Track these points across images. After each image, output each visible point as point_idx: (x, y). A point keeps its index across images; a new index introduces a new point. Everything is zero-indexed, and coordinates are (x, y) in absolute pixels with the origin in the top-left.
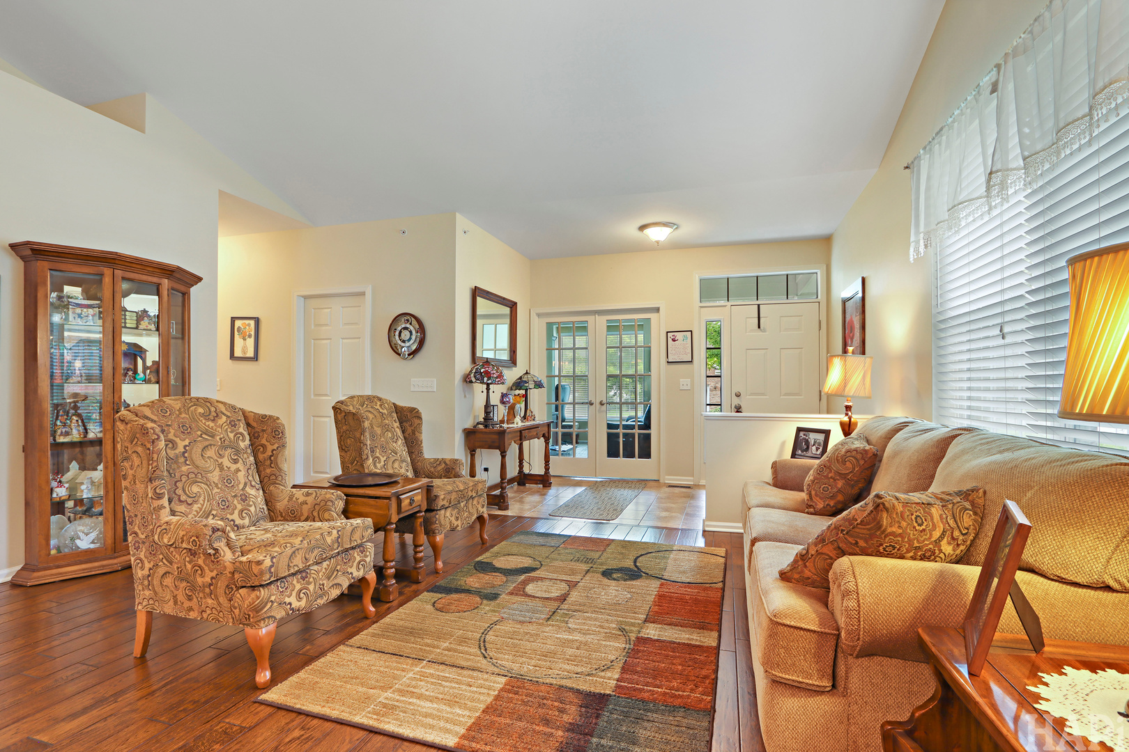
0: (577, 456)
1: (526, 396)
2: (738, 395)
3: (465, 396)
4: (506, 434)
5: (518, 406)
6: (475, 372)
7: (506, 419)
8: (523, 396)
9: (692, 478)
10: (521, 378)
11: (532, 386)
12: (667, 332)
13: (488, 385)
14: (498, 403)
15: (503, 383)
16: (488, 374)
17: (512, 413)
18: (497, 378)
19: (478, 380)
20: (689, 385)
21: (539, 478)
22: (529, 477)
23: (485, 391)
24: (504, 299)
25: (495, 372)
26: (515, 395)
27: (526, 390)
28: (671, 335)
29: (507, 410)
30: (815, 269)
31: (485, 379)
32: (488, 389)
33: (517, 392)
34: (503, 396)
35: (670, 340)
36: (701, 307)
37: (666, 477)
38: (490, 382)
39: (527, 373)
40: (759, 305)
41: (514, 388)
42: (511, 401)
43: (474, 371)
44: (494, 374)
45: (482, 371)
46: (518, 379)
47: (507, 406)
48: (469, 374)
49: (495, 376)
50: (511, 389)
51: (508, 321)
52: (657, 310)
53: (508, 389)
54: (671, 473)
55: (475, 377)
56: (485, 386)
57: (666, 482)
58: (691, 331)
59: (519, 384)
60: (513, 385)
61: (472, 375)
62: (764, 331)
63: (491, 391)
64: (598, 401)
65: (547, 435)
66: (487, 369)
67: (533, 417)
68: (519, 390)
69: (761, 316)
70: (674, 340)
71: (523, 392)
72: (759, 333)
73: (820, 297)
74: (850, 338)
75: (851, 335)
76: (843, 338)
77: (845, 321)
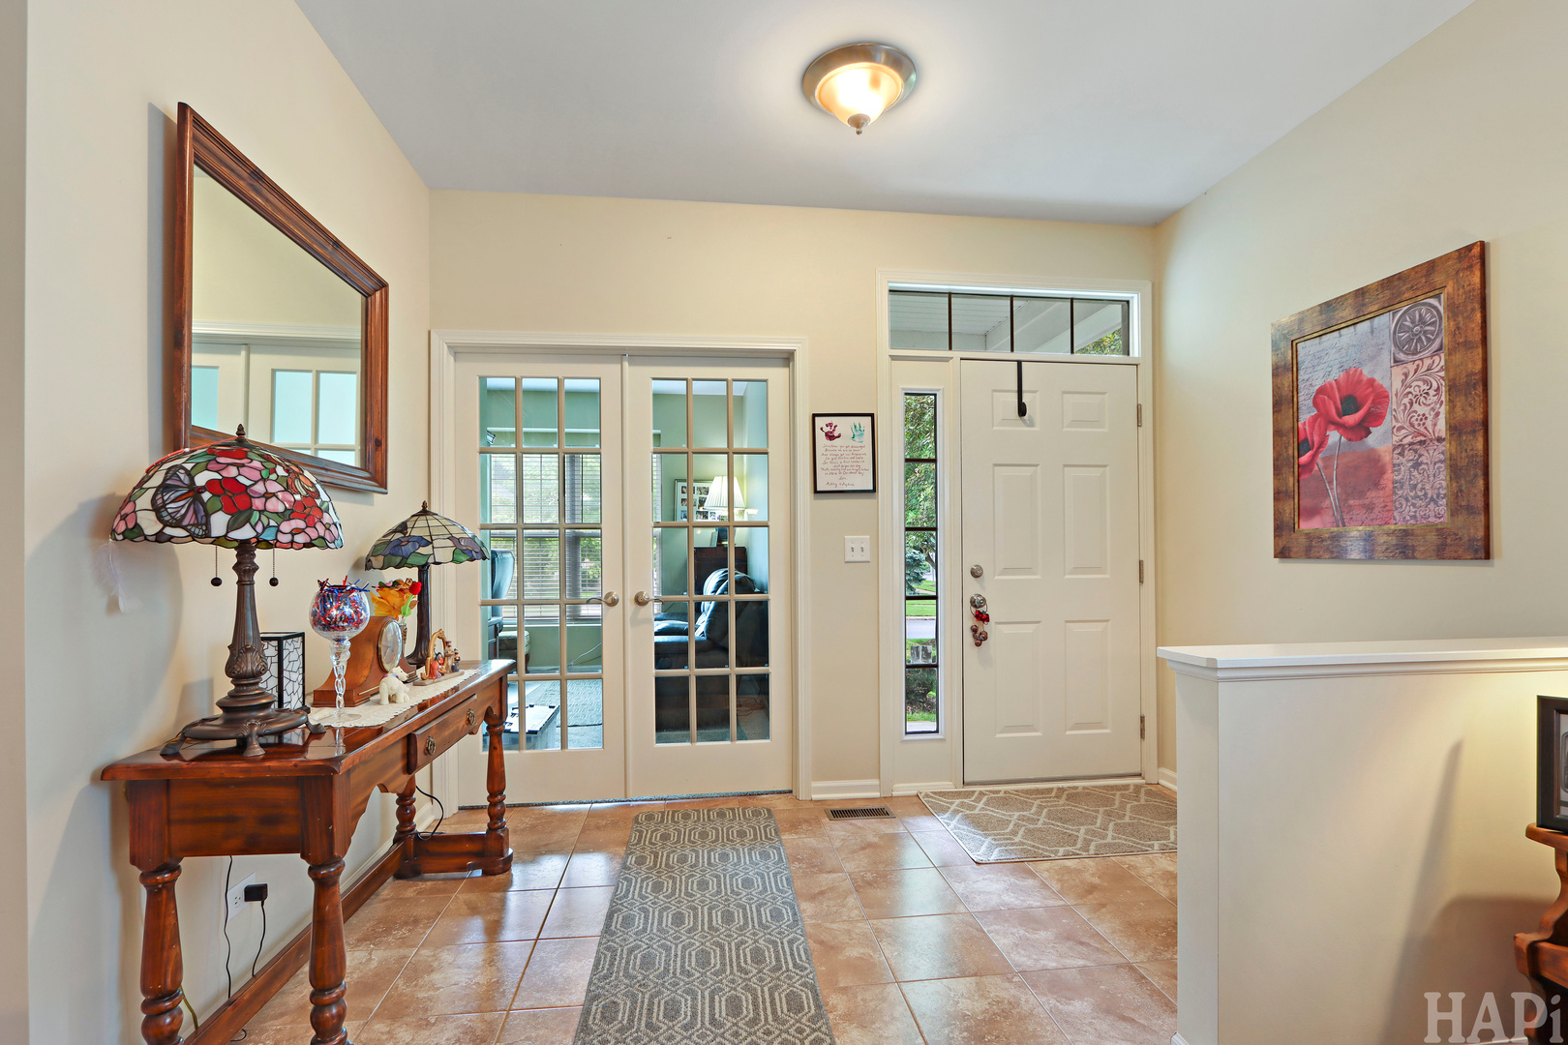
0: (571, 747)
1: (421, 589)
2: (976, 574)
3: (113, 606)
4: (338, 780)
5: (393, 628)
6: (164, 488)
7: (341, 690)
8: (413, 588)
9: (875, 782)
10: (403, 528)
11: (444, 553)
12: (814, 416)
13: (245, 549)
14: (304, 624)
15: (321, 543)
16: (236, 499)
17: (370, 654)
18: (287, 515)
19: (177, 524)
20: (867, 547)
21: (468, 846)
22: (434, 848)
23: (231, 579)
24: (337, 244)
25: (274, 487)
26: (382, 586)
27: (423, 570)
28: (823, 424)
29: (346, 655)
30: (1127, 290)
31: (219, 522)
32: (245, 569)
33: (390, 575)
34: (329, 593)
35: (820, 436)
36: (894, 358)
37: (815, 784)
38: (245, 533)
39: (425, 512)
40: (1019, 363)
41: (378, 561)
42: (367, 614)
43: (157, 480)
44: (267, 496)
45: (201, 480)
46: (394, 531)
47: (349, 634)
48: (130, 499)
49: (277, 506)
50: (369, 566)
51: (356, 363)
52: (787, 358)
53: (356, 566)
54: (826, 771)
55: (157, 509)
56: (230, 556)
57: (815, 797)
58: (872, 415)
59: (397, 547)
60: (375, 552)
61: (144, 501)
62: (1032, 424)
63: (260, 579)
64: (630, 595)
65: (496, 712)
66: (232, 472)
67: (450, 662)
68: (398, 567)
69: (1024, 387)
70: (830, 437)
71: (412, 574)
72: (1020, 427)
73: (1136, 350)
74: (1339, 426)
75: (1351, 419)
76: (1278, 433)
77: (1295, 388)
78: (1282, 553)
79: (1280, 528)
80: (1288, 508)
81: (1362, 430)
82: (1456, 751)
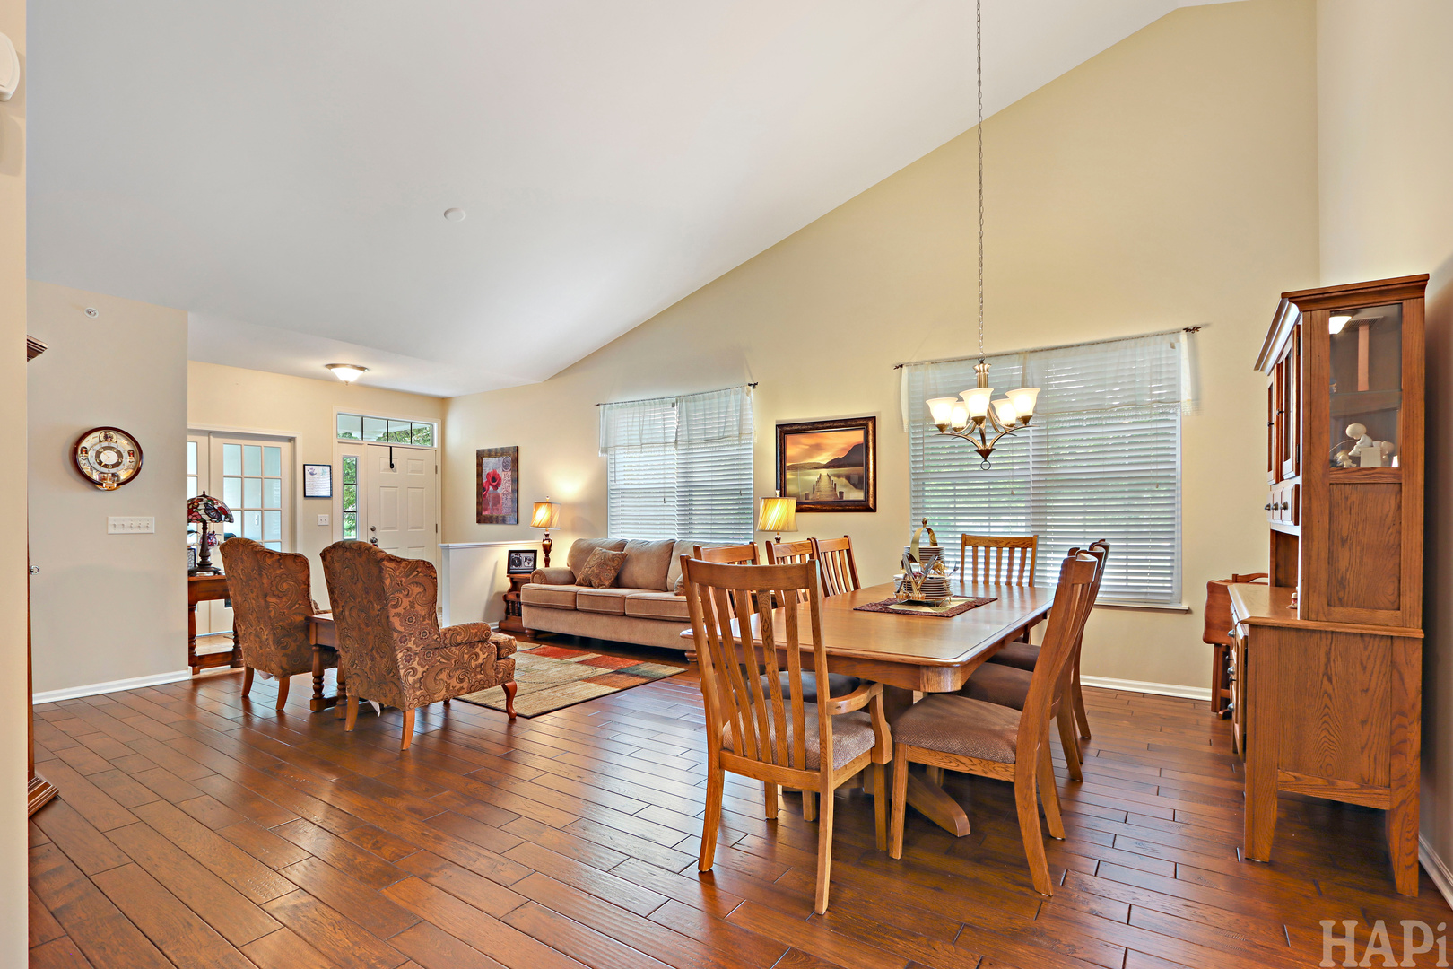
2: (373, 530)
12: (305, 465)
13: (205, 524)
20: (328, 521)
28: (308, 468)
30: (432, 422)
32: (204, 529)
35: (308, 473)
36: (339, 442)
40: (391, 447)
52: (294, 440)
58: (330, 466)
62: (395, 471)
69: (393, 457)
70: (312, 474)
73: (435, 446)
74: (492, 485)
75: (494, 484)
76: (478, 484)
77: (482, 472)
78: (478, 522)
79: (479, 514)
80: (480, 508)
81: (496, 487)
82: (496, 563)
